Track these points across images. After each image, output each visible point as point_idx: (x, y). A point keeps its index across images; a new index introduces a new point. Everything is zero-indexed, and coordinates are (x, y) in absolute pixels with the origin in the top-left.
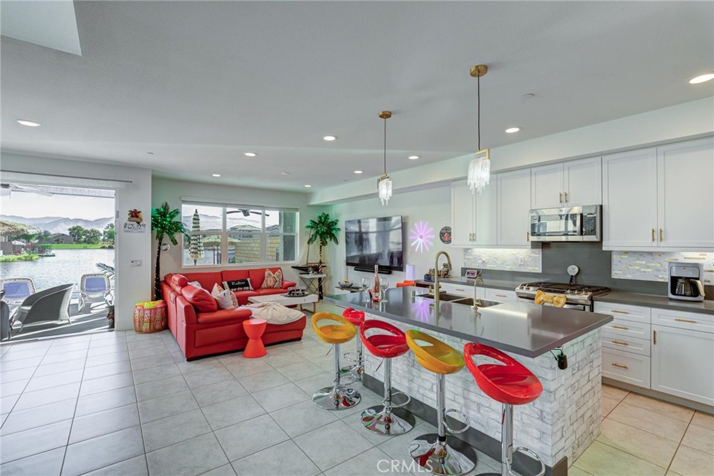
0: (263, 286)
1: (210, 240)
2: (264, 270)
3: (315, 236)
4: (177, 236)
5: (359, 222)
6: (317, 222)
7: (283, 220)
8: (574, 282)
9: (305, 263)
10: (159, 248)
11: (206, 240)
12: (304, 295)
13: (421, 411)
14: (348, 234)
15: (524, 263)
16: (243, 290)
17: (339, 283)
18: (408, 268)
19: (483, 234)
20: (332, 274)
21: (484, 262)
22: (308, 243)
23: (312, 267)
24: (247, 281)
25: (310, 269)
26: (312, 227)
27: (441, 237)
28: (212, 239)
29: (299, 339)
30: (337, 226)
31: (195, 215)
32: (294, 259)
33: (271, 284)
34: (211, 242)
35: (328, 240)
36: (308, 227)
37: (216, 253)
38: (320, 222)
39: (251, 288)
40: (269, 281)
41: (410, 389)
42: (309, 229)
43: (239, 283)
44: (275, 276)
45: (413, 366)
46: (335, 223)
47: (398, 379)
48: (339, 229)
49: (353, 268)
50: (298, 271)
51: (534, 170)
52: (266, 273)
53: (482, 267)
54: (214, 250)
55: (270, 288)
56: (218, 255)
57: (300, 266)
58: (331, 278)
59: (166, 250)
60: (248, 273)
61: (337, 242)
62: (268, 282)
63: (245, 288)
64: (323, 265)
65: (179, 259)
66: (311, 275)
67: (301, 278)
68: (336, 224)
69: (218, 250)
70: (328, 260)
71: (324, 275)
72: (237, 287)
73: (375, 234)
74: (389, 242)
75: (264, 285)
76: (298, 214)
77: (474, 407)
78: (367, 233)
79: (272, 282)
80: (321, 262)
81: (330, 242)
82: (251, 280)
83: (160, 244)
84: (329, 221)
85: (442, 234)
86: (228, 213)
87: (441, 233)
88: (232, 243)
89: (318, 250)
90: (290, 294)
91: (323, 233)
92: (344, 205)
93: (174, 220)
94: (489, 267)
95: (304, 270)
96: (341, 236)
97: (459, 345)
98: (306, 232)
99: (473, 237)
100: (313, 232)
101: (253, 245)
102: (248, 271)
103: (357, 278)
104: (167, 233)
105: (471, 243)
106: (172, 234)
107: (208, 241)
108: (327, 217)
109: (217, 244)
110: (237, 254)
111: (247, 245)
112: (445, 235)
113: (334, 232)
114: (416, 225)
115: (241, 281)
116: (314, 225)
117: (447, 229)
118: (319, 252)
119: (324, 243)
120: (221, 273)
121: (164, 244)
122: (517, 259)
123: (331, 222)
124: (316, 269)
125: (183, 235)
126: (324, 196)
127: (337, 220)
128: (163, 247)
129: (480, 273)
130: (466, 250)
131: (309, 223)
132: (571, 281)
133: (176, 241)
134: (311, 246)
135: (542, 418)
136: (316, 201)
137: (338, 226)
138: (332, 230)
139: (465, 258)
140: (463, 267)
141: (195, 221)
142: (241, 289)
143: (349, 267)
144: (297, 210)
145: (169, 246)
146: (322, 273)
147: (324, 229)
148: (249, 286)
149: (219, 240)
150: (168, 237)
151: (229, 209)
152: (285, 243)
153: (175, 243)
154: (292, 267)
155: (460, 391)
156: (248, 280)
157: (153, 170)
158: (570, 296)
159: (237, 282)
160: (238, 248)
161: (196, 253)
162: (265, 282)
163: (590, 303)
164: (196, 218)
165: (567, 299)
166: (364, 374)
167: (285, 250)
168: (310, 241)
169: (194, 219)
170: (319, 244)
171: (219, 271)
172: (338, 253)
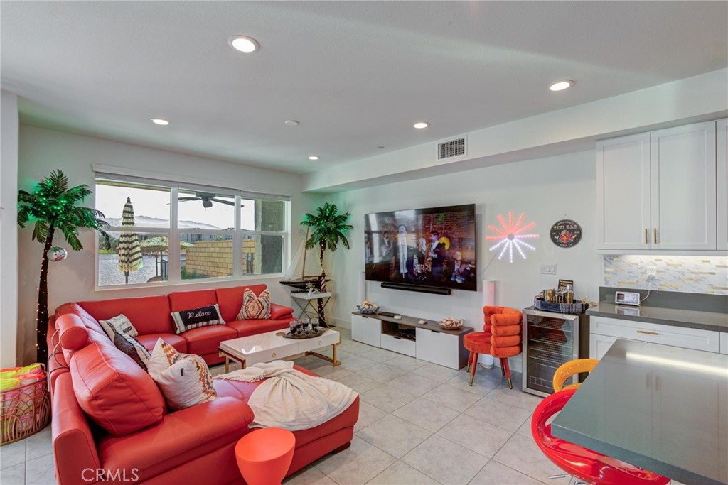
0: (240, 316)
1: (152, 244)
2: (241, 290)
3: (314, 237)
4: (82, 234)
5: (392, 215)
6: (317, 216)
7: (260, 214)
9: (300, 276)
10: (45, 256)
11: (145, 244)
12: (317, 334)
16: (208, 326)
17: (359, 307)
18: (486, 285)
21: (652, 279)
22: (307, 247)
23: (311, 282)
24: (213, 310)
25: (309, 285)
26: (311, 224)
27: (552, 237)
28: (155, 242)
29: (347, 445)
31: (126, 206)
32: (280, 271)
33: (254, 313)
34: (152, 246)
35: (333, 242)
36: (305, 223)
37: (159, 260)
38: (323, 216)
39: (222, 321)
40: (251, 307)
42: (305, 227)
43: (200, 314)
44: (261, 299)
48: (352, 227)
50: (289, 289)
52: (246, 295)
53: (648, 287)
54: (156, 256)
55: (252, 319)
56: (161, 263)
57: (291, 281)
59: (59, 259)
60: (215, 295)
61: (347, 245)
62: (250, 309)
63: (211, 322)
64: (326, 278)
65: (89, 274)
66: (310, 294)
67: (293, 298)
68: (346, 218)
69: (162, 256)
70: (332, 273)
71: (328, 294)
72: (196, 320)
75: (242, 314)
76: (288, 205)
79: (257, 309)
80: (324, 275)
82: (220, 307)
83: (48, 247)
84: (336, 215)
86: (180, 199)
87: (552, 230)
88: (183, 247)
89: (318, 257)
90: (293, 332)
91: (327, 233)
93: (78, 204)
95: (300, 286)
98: (301, 231)
100: (313, 230)
101: (212, 249)
102: (215, 292)
104: (62, 228)
105: (647, 245)
106: (71, 229)
107: (147, 245)
108: (333, 208)
109: (161, 249)
110: (189, 262)
111: (203, 250)
113: (343, 230)
114: (499, 217)
115: (204, 310)
116: (313, 220)
117: (565, 225)
118: (319, 260)
120: (169, 297)
121: (56, 249)
123: (340, 217)
124: (318, 284)
125: (97, 231)
127: (347, 214)
128: (53, 255)
129: (645, 298)
130: (609, 258)
131: (305, 218)
133: (78, 242)
136: (319, 184)
137: (350, 221)
138: (340, 228)
139: (605, 272)
140: (603, 285)
141: (127, 215)
142: (205, 323)
144: (288, 198)
145: (66, 251)
146: (326, 291)
147: (328, 227)
148: (217, 318)
149: (164, 244)
150: (63, 235)
152: (264, 247)
153: (77, 246)
154: (281, 283)
156: (216, 306)
159: (196, 312)
160: (189, 254)
161: (128, 261)
162: (243, 310)
164: (128, 211)
167: (263, 256)
168: (309, 244)
169: (124, 212)
170: (320, 249)
171: (166, 293)
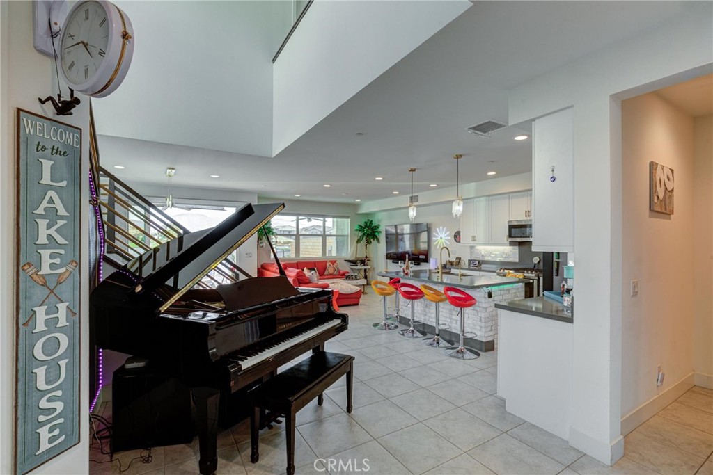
0: (325, 273)
2: (325, 262)
3: (362, 237)
5: (396, 226)
6: (364, 226)
8: (536, 268)
9: (354, 258)
12: (356, 279)
13: (430, 330)
14: (388, 235)
15: (508, 256)
18: (432, 260)
19: (481, 236)
20: (375, 266)
21: (483, 255)
22: (357, 242)
23: (359, 260)
25: (359, 262)
26: (360, 230)
27: (454, 238)
29: (357, 304)
30: (379, 230)
35: (372, 240)
36: (357, 230)
38: (366, 226)
40: (330, 270)
41: (425, 319)
42: (357, 232)
44: (334, 266)
45: (426, 307)
46: (377, 227)
47: (418, 315)
48: (381, 232)
49: (391, 261)
50: (349, 263)
51: (511, 195)
52: (327, 264)
53: (481, 259)
55: (331, 274)
57: (350, 260)
58: (374, 269)
61: (379, 242)
64: (368, 259)
66: (359, 267)
67: (351, 269)
70: (372, 256)
71: (369, 267)
73: (408, 236)
74: (420, 242)
77: (454, 322)
78: (403, 234)
79: (332, 271)
80: (366, 257)
81: (374, 242)
82: (317, 269)
84: (373, 225)
85: (455, 236)
86: (300, 220)
89: (364, 247)
90: (347, 278)
91: (368, 235)
92: (384, 213)
94: (486, 259)
95: (354, 262)
96: (382, 237)
97: (441, 289)
98: (355, 234)
99: (474, 239)
100: (360, 234)
102: (315, 263)
103: (394, 268)
105: (473, 242)
108: (371, 222)
112: (457, 237)
113: (376, 234)
114: (437, 229)
116: (361, 228)
117: (457, 233)
118: (365, 249)
119: (368, 242)
120: (297, 263)
122: (504, 253)
123: (375, 227)
124: (363, 262)
126: (369, 207)
127: (379, 225)
129: (480, 263)
130: (472, 247)
131: (357, 227)
132: (535, 267)
134: (359, 244)
135: (481, 321)
136: (363, 210)
138: (375, 232)
139: (471, 253)
140: (469, 259)
143: (388, 261)
144: (348, 217)
146: (367, 265)
147: (369, 232)
151: (300, 217)
154: (345, 260)
155: (448, 315)
156: (315, 268)
157: (258, 194)
158: (525, 275)
162: (327, 271)
163: (537, 278)
165: (524, 276)
166: (400, 317)
167: (337, 248)
168: (359, 241)
170: (365, 243)
171: (296, 262)
172: (379, 249)
